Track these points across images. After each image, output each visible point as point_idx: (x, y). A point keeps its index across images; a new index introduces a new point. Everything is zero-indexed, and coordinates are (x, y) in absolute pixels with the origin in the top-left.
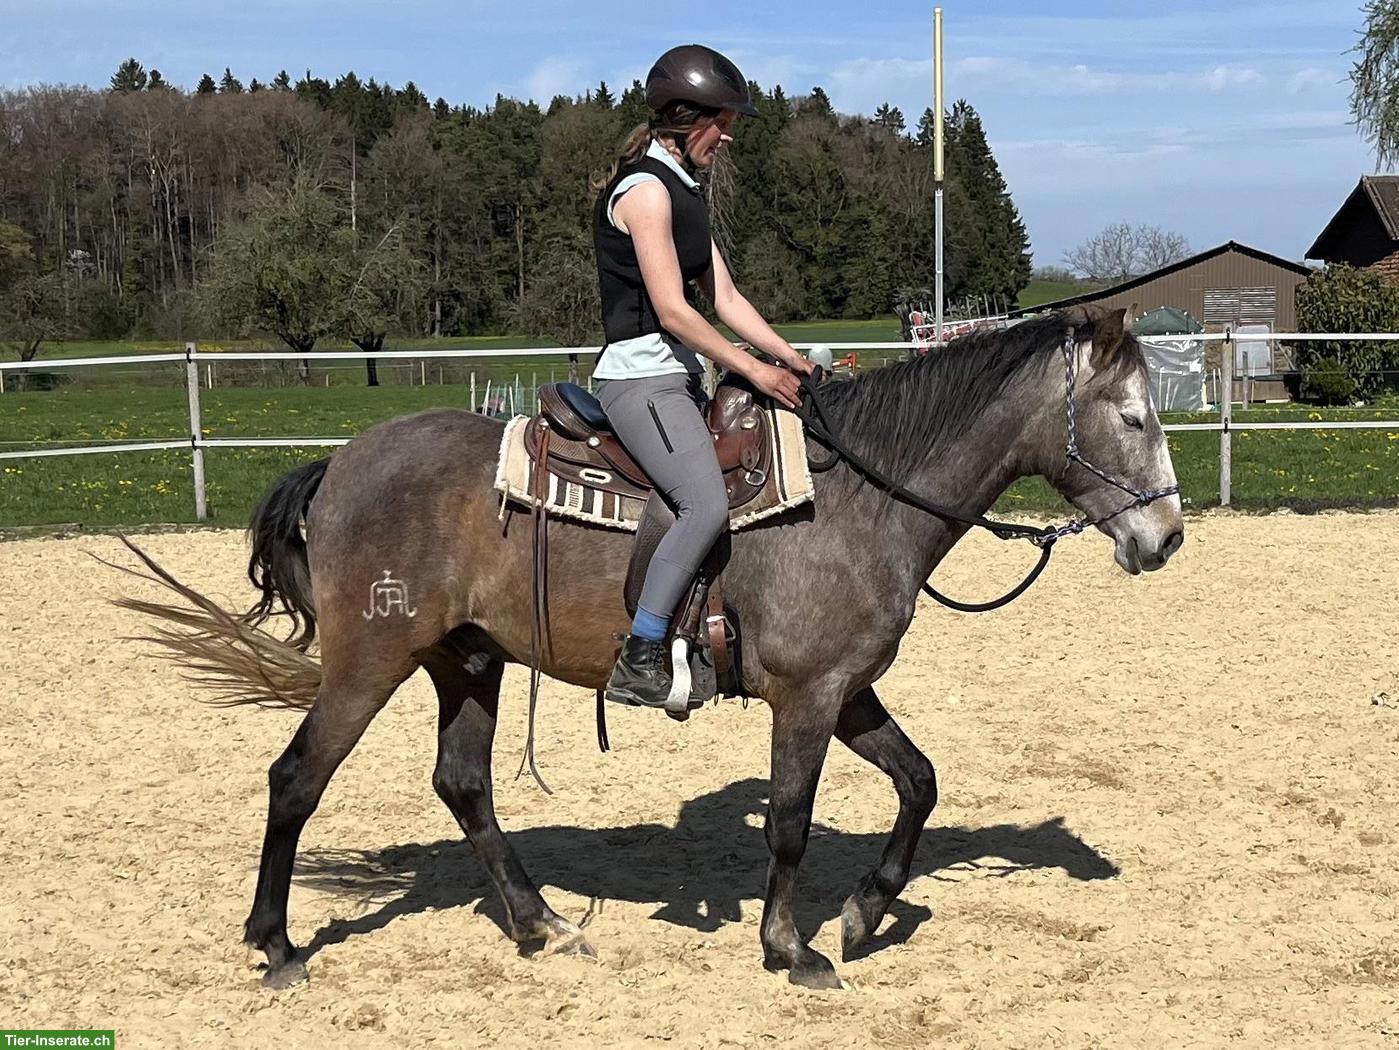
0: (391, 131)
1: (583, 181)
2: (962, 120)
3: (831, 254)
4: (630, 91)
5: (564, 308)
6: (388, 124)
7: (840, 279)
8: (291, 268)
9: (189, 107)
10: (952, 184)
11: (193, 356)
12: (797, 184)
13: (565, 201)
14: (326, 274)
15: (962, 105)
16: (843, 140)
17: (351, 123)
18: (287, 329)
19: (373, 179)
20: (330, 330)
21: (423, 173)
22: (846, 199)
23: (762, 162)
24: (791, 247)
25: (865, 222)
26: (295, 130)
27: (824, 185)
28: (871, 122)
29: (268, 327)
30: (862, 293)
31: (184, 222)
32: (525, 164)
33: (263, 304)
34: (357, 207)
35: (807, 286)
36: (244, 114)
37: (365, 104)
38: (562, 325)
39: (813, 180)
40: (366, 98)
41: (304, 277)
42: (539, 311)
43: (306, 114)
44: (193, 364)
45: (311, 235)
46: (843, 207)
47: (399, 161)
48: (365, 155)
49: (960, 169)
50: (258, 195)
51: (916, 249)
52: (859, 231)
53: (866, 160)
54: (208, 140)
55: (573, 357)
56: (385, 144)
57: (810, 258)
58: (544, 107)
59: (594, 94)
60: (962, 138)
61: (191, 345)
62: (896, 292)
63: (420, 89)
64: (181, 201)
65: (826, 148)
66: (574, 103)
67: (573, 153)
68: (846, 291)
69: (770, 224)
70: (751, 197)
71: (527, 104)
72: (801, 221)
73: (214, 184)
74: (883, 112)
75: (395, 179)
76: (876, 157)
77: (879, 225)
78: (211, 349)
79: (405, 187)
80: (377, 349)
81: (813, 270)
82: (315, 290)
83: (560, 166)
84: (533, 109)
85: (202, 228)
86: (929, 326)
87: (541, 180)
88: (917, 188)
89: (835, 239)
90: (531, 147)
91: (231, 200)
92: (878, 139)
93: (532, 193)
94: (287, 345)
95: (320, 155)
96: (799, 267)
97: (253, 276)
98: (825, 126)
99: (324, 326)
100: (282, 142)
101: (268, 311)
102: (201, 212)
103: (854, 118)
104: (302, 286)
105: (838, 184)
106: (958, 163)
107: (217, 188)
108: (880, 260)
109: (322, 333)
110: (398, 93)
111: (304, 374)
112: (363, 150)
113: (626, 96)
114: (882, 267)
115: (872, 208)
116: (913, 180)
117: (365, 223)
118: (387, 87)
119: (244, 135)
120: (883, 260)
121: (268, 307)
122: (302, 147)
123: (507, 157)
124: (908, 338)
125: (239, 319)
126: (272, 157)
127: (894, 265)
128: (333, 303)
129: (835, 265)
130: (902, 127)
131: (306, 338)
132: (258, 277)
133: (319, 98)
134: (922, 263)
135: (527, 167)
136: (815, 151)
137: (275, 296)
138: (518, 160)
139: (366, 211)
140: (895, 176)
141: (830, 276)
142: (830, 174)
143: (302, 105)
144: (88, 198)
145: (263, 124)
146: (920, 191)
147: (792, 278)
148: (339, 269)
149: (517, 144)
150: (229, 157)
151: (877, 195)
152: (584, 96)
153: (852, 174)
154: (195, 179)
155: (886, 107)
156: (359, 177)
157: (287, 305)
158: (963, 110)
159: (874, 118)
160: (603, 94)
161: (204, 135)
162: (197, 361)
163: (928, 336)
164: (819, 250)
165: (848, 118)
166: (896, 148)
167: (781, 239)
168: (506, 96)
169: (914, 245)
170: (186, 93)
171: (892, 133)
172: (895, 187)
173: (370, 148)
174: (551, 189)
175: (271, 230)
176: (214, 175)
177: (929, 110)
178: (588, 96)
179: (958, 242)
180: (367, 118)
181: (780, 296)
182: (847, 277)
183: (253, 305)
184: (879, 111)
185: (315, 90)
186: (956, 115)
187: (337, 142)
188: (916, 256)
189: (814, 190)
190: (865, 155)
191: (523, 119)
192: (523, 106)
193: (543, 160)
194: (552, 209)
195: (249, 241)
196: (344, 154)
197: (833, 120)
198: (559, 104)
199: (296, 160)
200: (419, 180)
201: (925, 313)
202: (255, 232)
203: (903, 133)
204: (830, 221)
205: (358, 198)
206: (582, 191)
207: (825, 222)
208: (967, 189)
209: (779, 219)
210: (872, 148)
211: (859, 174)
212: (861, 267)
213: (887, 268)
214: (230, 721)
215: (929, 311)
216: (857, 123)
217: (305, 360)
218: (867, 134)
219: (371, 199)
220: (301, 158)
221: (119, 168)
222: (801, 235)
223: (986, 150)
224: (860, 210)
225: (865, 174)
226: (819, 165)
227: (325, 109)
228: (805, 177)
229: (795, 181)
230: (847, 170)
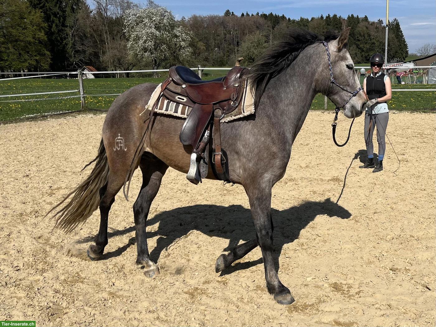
0: (279, 24)
3: (367, 50)
4: (327, 16)
7: (369, 55)
8: (255, 52)
9: (239, 20)
10: (393, 35)
12: (361, 35)
15: (395, 19)
16: (371, 26)
17: (271, 22)
22: (371, 38)
23: (354, 31)
24: (359, 48)
25: (374, 43)
26: (260, 24)
27: (366, 36)
28: (376, 23)
31: (238, 43)
34: (272, 40)
35: (362, 56)
37: (274, 19)
39: (364, 34)
40: (274, 17)
41: (258, 53)
43: (262, 21)
46: (370, 40)
52: (373, 45)
53: (375, 31)
54: (243, 26)
56: (278, 27)
57: (363, 51)
58: (310, 19)
63: (285, 16)
64: (237, 38)
65: (367, 28)
66: (315, 18)
69: (355, 43)
70: (351, 38)
71: (306, 19)
72: (361, 43)
73: (243, 35)
76: (377, 30)
81: (363, 53)
89: (368, 47)
92: (379, 26)
96: (361, 53)
98: (367, 23)
100: (257, 26)
104: (257, 55)
105: (369, 35)
106: (394, 31)
112: (273, 28)
115: (376, 40)
118: (279, 15)
119: (249, 25)
120: (378, 51)
122: (261, 27)
136: (365, 29)
140: (381, 34)
141: (367, 54)
142: (367, 33)
143: (261, 19)
144: (219, 38)
145: (253, 23)
147: (359, 55)
149: (304, 27)
150: (247, 29)
151: (377, 38)
152: (318, 17)
153: (372, 33)
154: (240, 34)
156: (272, 34)
164: (364, 49)
166: (381, 28)
167: (357, 47)
168: (302, 17)
170: (238, 17)
171: (381, 25)
172: (381, 36)
173: (275, 28)
176: (243, 33)
179: (394, 48)
180: (274, 22)
181: (356, 58)
185: (264, 16)
186: (394, 21)
187: (268, 26)
189: (364, 36)
190: (375, 29)
191: (305, 22)
196: (269, 29)
197: (370, 22)
198: (312, 18)
203: (383, 25)
205: (272, 38)
207: (366, 43)
208: (396, 37)
209: (357, 42)
210: (377, 28)
211: (373, 33)
216: (373, 23)
218: (376, 25)
220: (261, 30)
221: (225, 32)
222: (361, 46)
223: (400, 29)
224: (373, 41)
225: (375, 33)
226: (365, 31)
227: (265, 20)
228: (362, 34)
229: (360, 35)
230: (371, 33)
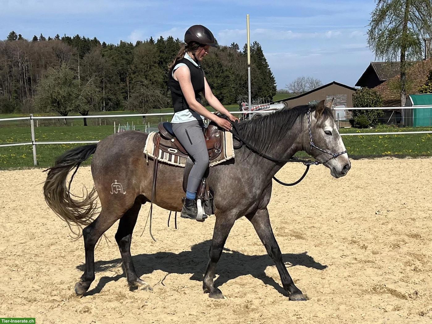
0: (89, 51)
1: (146, 65)
2: (256, 47)
3: (218, 86)
4: (159, 39)
5: (141, 103)
6: (88, 49)
7: (221, 93)
8: (61, 92)
9: (30, 45)
10: (253, 65)
11: (32, 118)
13: (141, 72)
14: (71, 94)
15: (256, 42)
16: (222, 53)
17: (78, 49)
18: (60, 110)
19: (85, 66)
20: (73, 110)
21: (99, 64)
22: (223, 70)
25: (228, 77)
26: (61, 52)
27: (216, 66)
28: (230, 48)
29: (54, 109)
30: (228, 97)
31: (29, 79)
32: (129, 61)
33: (53, 102)
34: (80, 74)
36: (46, 47)
37: (82, 44)
38: (141, 108)
39: (213, 65)
40: (82, 42)
41: (65, 94)
42: (134, 104)
43: (64, 47)
44: (32, 120)
45: (67, 82)
46: (222, 72)
47: (92, 60)
48: (82, 59)
49: (255, 61)
50: (51, 71)
51: (243, 85)
52: (226, 79)
53: (228, 59)
54: (36, 54)
55: (144, 117)
56: (88, 55)
58: (134, 44)
59: (149, 40)
60: (256, 52)
61: (32, 115)
62: (238, 97)
63: (98, 39)
64: (28, 73)
65: (217, 55)
66: (143, 43)
67: (143, 58)
68: (223, 97)
71: (129, 43)
72: (210, 77)
73: (38, 68)
74: (233, 45)
75: (91, 65)
76: (231, 58)
77: (232, 78)
78: (38, 116)
79: (94, 68)
80: (87, 115)
82: (68, 98)
83: (139, 61)
84: (131, 45)
85: (35, 81)
86: (247, 107)
87: (134, 65)
88: (243, 67)
89: (219, 82)
90: (131, 56)
91: (43, 72)
92: (231, 52)
93: (131, 69)
94: (60, 114)
95: (69, 59)
97: (50, 94)
98: (216, 49)
99: (71, 109)
100: (58, 55)
101: (54, 104)
102: (34, 76)
103: (225, 47)
104: (64, 97)
105: (220, 66)
106: (255, 59)
107: (39, 69)
108: (233, 88)
109: (70, 111)
110: (91, 40)
111: (65, 123)
112: (82, 57)
113: (158, 41)
114: (233, 90)
115: (230, 73)
116: (242, 64)
117: (83, 79)
118: (88, 39)
119: (46, 53)
120: (234, 88)
121: (54, 103)
122: (63, 56)
123: (124, 59)
124: (241, 110)
125: (46, 107)
126: (55, 59)
127: (237, 89)
128: (73, 102)
129: (220, 89)
130: (239, 49)
131: (66, 112)
132: (51, 94)
133: (68, 42)
134: (245, 89)
135: (130, 62)
136: (213, 56)
137: (56, 100)
138: (127, 59)
139: (83, 75)
140: (237, 63)
141: (218, 92)
142: (218, 63)
143: (63, 44)
145: (52, 50)
146: (244, 67)
148: (75, 92)
149: (127, 55)
150: (42, 60)
151: (232, 69)
152: (146, 41)
154: (32, 66)
155: (234, 43)
156: (80, 65)
157: (60, 103)
158: (256, 44)
159: (230, 47)
160: (151, 40)
161: (35, 53)
162: (33, 119)
163: (247, 110)
164: (215, 85)
165: (223, 47)
166: (237, 55)
168: (123, 41)
169: (242, 83)
170: (29, 41)
171: (235, 51)
172: (237, 67)
173: (83, 56)
174: (137, 68)
175: (55, 81)
176: (38, 65)
177: (246, 44)
178: (147, 41)
179: (255, 82)
180: (82, 48)
182: (223, 92)
183: (50, 103)
184: (232, 44)
185: (67, 40)
186: (254, 45)
187: (74, 55)
188: (243, 86)
189: (213, 68)
190: (228, 58)
191: (128, 48)
192: (128, 44)
193: (134, 59)
194: (137, 74)
195: (49, 84)
196: (76, 58)
197: (218, 47)
198: (139, 43)
199: (62, 60)
200: (98, 66)
201: (246, 103)
202: (50, 81)
203: (239, 51)
204: (218, 77)
205: (80, 71)
206: (146, 68)
207: (217, 77)
208: (257, 67)
210: (230, 55)
211: (226, 63)
212: (227, 90)
213: (235, 90)
214: (45, 224)
215: (247, 102)
216: (225, 48)
217: (66, 119)
218: (228, 51)
219: (84, 71)
220: (63, 59)
221: (10, 63)
223: (263, 56)
224: (227, 73)
225: (228, 63)
226: (215, 60)
227: (70, 45)
228: (210, 64)
229: (208, 65)
230: (223, 62)
